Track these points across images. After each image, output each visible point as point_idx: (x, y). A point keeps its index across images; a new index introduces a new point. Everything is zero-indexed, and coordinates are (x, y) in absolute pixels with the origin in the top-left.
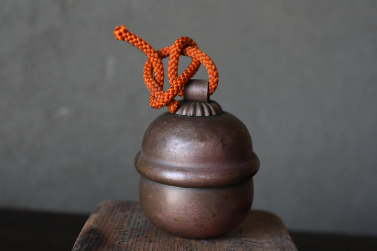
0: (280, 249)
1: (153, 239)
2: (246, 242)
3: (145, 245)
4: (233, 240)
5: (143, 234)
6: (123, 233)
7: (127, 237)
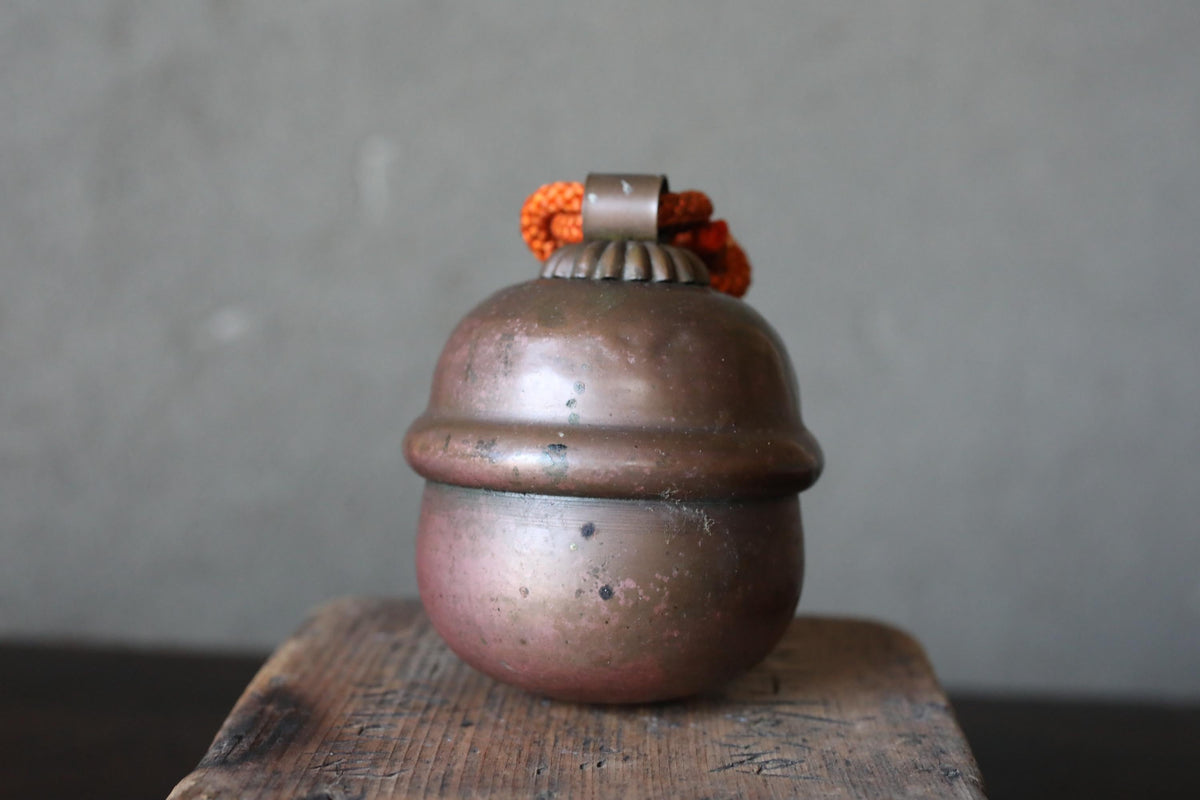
0: (903, 739)
1: (475, 716)
2: (791, 719)
3: (445, 736)
4: (746, 713)
5: (444, 702)
6: (378, 698)
7: (390, 711)
